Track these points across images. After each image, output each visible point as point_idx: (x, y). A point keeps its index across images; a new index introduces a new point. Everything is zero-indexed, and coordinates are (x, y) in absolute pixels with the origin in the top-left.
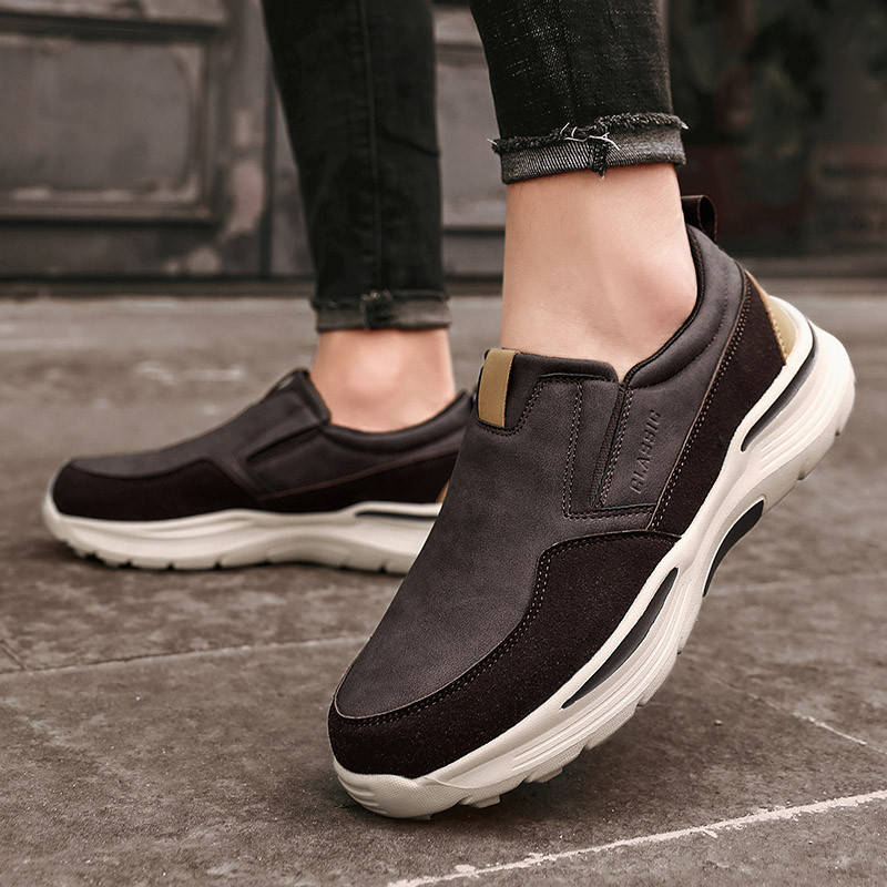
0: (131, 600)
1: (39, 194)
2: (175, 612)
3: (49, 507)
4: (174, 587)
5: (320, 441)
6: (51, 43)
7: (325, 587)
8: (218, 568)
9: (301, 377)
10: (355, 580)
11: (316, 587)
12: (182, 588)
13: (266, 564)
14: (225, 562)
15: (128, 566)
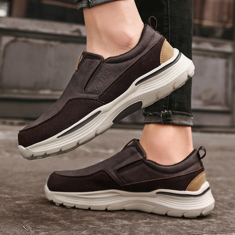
0: (75, 219)
1: (48, 92)
2: (91, 224)
3: (46, 188)
4: (91, 216)
5: (143, 165)
6: (53, 43)
7: (146, 219)
8: (106, 210)
9: (137, 141)
10: (156, 218)
11: (142, 219)
12: (94, 216)
13: (124, 210)
14: (109, 208)
15: (74, 208)
